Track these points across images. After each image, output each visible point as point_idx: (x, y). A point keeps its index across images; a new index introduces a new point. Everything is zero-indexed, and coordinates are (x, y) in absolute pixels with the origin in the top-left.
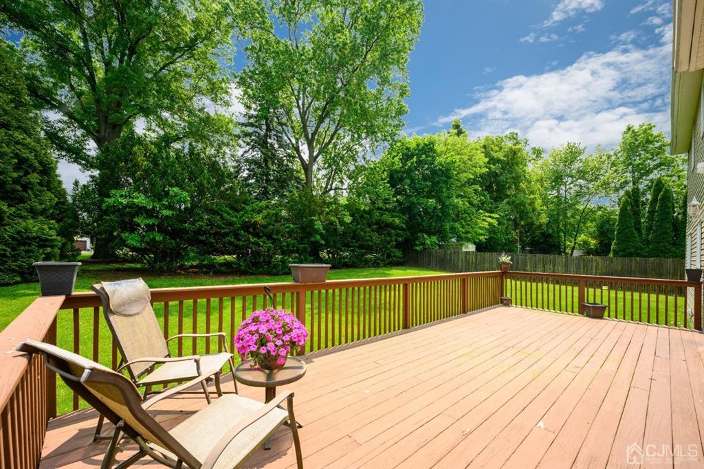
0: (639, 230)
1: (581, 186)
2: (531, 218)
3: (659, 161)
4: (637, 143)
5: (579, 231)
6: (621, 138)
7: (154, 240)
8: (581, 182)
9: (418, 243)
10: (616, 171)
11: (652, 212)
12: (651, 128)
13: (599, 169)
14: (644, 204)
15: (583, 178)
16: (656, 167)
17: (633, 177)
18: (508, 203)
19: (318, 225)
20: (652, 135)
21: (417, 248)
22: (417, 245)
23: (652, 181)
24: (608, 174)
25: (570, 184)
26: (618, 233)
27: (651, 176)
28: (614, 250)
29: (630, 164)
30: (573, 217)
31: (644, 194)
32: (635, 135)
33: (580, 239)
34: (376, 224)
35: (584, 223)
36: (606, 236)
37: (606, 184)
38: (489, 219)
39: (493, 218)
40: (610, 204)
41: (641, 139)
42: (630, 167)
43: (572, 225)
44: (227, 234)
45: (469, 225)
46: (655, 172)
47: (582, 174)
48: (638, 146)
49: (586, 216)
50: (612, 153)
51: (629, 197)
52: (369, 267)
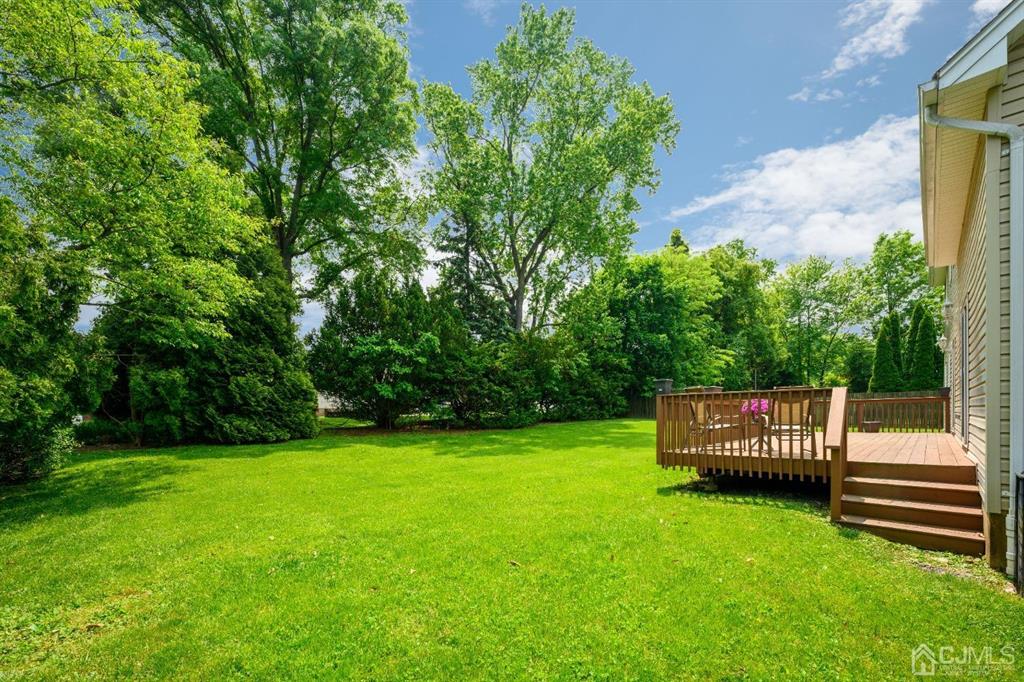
0: (899, 364)
1: (827, 311)
2: (770, 353)
3: (917, 279)
4: (893, 257)
5: (825, 368)
6: (873, 250)
7: (405, 391)
8: (828, 305)
9: (646, 388)
10: (869, 291)
11: (912, 342)
12: (908, 238)
13: (850, 289)
14: (903, 332)
15: (830, 301)
16: (916, 285)
17: (889, 299)
18: (743, 335)
19: (557, 369)
20: (910, 246)
21: (647, 395)
22: (645, 391)
23: (911, 302)
24: (859, 295)
25: (813, 309)
26: (876, 368)
27: (910, 297)
28: (872, 388)
29: (886, 282)
30: (819, 350)
31: (903, 319)
32: (891, 245)
33: (826, 378)
34: (601, 366)
35: (833, 357)
36: (859, 373)
37: (857, 309)
38: (725, 357)
39: (728, 355)
40: (862, 332)
41: (898, 251)
42: (885, 286)
43: (816, 361)
44: (470, 382)
45: (700, 364)
46: (915, 291)
47: (829, 295)
48: (894, 260)
49: (836, 349)
50: (863, 268)
51: (888, 325)
52: (593, 419)
